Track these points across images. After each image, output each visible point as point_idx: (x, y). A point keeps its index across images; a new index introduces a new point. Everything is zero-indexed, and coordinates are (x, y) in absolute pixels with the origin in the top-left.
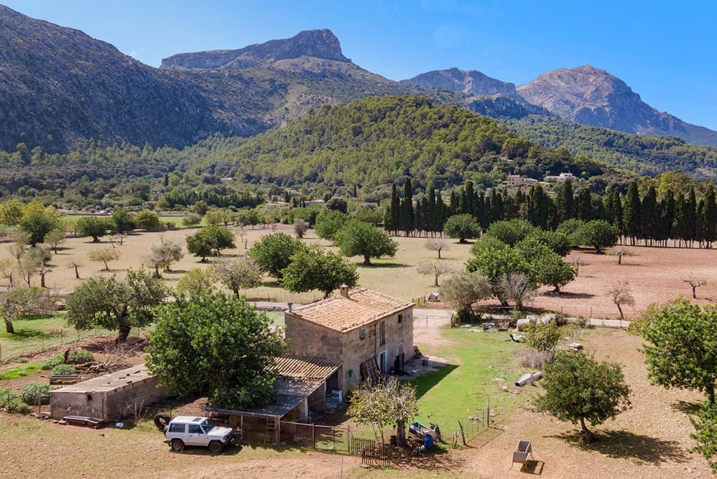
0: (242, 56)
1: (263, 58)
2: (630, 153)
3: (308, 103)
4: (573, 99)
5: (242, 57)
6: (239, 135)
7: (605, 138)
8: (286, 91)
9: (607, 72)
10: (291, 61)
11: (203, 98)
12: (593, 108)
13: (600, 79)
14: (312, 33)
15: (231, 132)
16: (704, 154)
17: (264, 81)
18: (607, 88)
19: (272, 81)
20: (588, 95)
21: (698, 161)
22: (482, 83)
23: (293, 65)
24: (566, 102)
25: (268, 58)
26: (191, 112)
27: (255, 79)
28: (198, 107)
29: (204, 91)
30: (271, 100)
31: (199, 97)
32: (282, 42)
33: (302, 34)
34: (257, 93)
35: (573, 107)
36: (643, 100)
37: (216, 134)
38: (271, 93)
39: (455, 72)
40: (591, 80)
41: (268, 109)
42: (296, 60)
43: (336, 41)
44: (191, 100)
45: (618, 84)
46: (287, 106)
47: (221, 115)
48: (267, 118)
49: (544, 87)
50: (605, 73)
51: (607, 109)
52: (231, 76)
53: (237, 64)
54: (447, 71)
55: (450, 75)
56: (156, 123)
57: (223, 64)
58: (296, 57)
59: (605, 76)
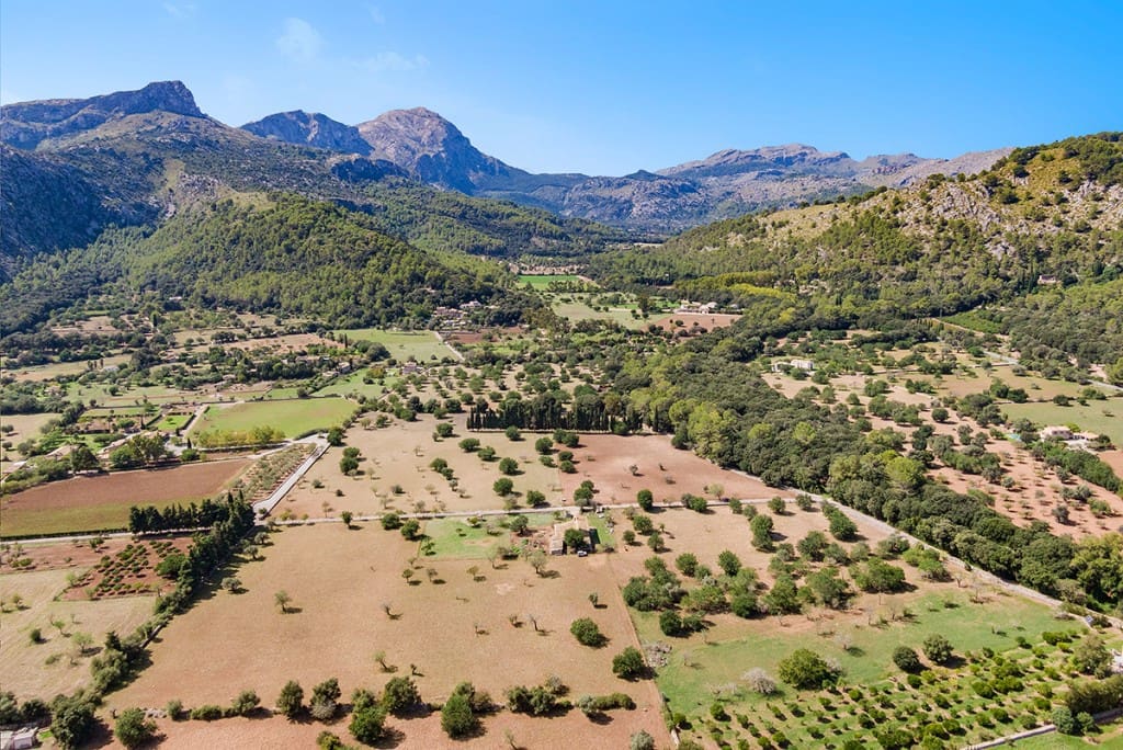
0: (86, 109)
1: (110, 111)
2: (480, 224)
3: (193, 185)
4: (412, 144)
5: (86, 111)
6: (133, 225)
7: (459, 211)
8: (162, 166)
9: (440, 115)
10: (141, 116)
11: (87, 184)
12: (432, 155)
13: (434, 123)
14: (162, 84)
15: (123, 221)
16: (535, 224)
17: (137, 155)
18: (442, 134)
19: (146, 156)
20: (425, 139)
21: (531, 230)
22: (327, 127)
23: (146, 121)
24: (407, 148)
25: (117, 112)
26: (78, 202)
27: (128, 154)
28: (85, 195)
29: (87, 176)
30: (149, 178)
31: (83, 182)
32: (130, 94)
33: (152, 86)
34: (134, 170)
35: (414, 153)
36: (472, 144)
37: (110, 225)
38: (148, 170)
39: (299, 114)
40: (426, 123)
41: (149, 190)
42: (148, 115)
43: (190, 94)
44: (77, 189)
45: (450, 127)
46: (169, 186)
47: (109, 202)
48: (152, 200)
49: (384, 130)
50: (438, 117)
51: (443, 155)
52: (103, 152)
53: (83, 119)
54: (290, 113)
55: (294, 118)
56: (53, 220)
57: (65, 118)
58: (148, 111)
59: (438, 120)
